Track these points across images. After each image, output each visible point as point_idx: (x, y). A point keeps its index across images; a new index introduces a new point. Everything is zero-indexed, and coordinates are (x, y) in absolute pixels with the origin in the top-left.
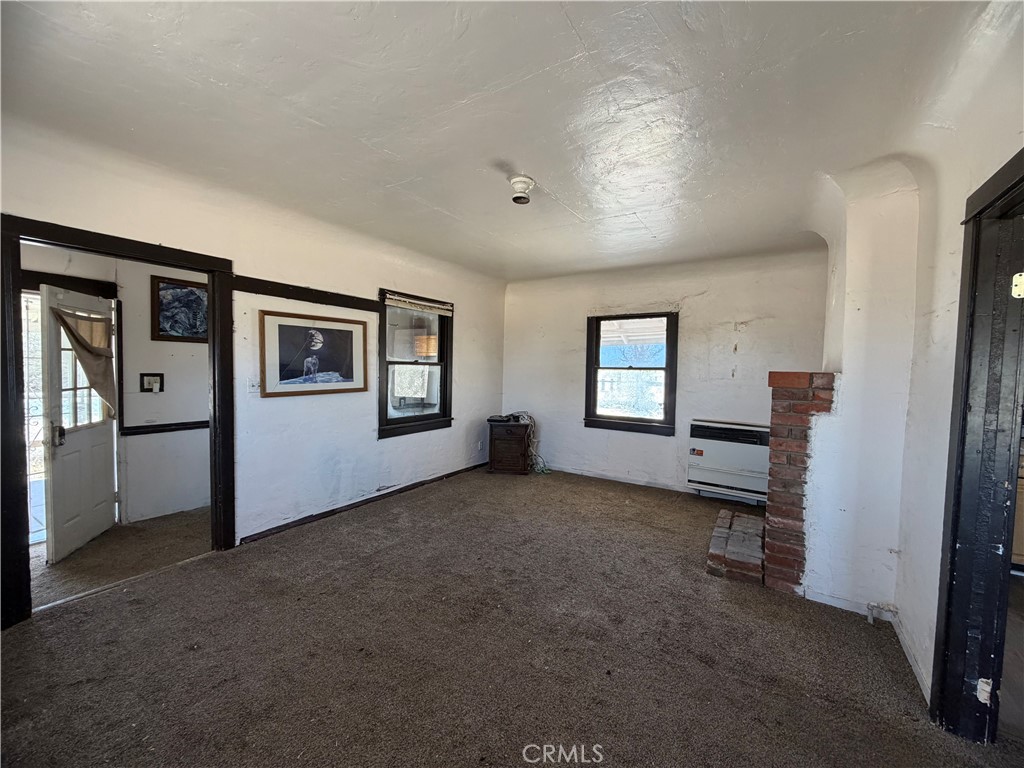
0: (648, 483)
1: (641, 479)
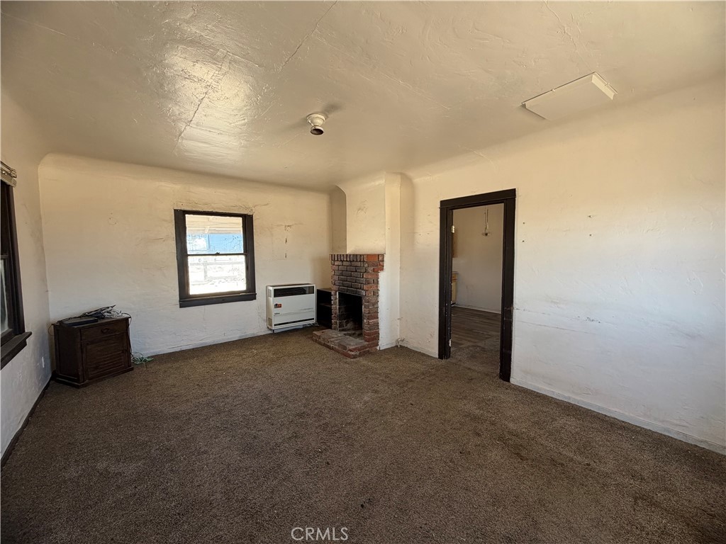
0: (240, 337)
1: (235, 336)
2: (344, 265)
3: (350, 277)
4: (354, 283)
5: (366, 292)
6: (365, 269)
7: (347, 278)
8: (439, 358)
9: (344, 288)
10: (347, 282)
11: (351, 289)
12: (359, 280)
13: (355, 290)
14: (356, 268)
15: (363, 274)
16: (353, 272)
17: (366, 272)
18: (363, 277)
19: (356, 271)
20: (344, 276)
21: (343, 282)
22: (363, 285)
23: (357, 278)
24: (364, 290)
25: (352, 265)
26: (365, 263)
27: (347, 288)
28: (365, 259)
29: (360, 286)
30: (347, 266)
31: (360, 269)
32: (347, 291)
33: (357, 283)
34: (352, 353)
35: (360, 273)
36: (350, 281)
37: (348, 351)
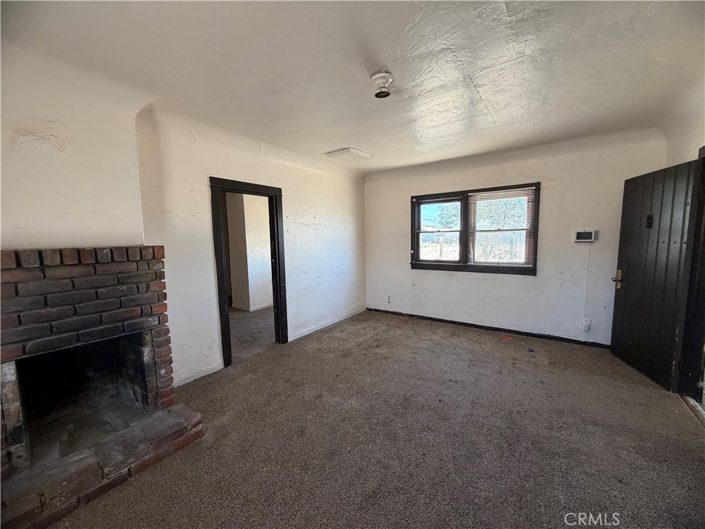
2: (59, 277)
3: (94, 300)
4: (111, 312)
5: (159, 317)
6: (156, 273)
7: (74, 307)
8: (225, 367)
9: (58, 336)
10: (75, 318)
11: (97, 329)
12: (134, 300)
13: (121, 324)
14: (120, 276)
15: (148, 285)
16: (107, 286)
17: (156, 278)
18: (147, 290)
19: (120, 282)
20: (53, 307)
21: (53, 323)
22: (148, 306)
23: (122, 299)
24: (155, 315)
25: (98, 273)
26: (155, 261)
27: (75, 333)
28: (156, 256)
29: (140, 311)
30: (72, 278)
31: (136, 275)
32: (78, 341)
33: (126, 308)
34: (201, 426)
35: (135, 286)
36: (94, 311)
37: (191, 430)
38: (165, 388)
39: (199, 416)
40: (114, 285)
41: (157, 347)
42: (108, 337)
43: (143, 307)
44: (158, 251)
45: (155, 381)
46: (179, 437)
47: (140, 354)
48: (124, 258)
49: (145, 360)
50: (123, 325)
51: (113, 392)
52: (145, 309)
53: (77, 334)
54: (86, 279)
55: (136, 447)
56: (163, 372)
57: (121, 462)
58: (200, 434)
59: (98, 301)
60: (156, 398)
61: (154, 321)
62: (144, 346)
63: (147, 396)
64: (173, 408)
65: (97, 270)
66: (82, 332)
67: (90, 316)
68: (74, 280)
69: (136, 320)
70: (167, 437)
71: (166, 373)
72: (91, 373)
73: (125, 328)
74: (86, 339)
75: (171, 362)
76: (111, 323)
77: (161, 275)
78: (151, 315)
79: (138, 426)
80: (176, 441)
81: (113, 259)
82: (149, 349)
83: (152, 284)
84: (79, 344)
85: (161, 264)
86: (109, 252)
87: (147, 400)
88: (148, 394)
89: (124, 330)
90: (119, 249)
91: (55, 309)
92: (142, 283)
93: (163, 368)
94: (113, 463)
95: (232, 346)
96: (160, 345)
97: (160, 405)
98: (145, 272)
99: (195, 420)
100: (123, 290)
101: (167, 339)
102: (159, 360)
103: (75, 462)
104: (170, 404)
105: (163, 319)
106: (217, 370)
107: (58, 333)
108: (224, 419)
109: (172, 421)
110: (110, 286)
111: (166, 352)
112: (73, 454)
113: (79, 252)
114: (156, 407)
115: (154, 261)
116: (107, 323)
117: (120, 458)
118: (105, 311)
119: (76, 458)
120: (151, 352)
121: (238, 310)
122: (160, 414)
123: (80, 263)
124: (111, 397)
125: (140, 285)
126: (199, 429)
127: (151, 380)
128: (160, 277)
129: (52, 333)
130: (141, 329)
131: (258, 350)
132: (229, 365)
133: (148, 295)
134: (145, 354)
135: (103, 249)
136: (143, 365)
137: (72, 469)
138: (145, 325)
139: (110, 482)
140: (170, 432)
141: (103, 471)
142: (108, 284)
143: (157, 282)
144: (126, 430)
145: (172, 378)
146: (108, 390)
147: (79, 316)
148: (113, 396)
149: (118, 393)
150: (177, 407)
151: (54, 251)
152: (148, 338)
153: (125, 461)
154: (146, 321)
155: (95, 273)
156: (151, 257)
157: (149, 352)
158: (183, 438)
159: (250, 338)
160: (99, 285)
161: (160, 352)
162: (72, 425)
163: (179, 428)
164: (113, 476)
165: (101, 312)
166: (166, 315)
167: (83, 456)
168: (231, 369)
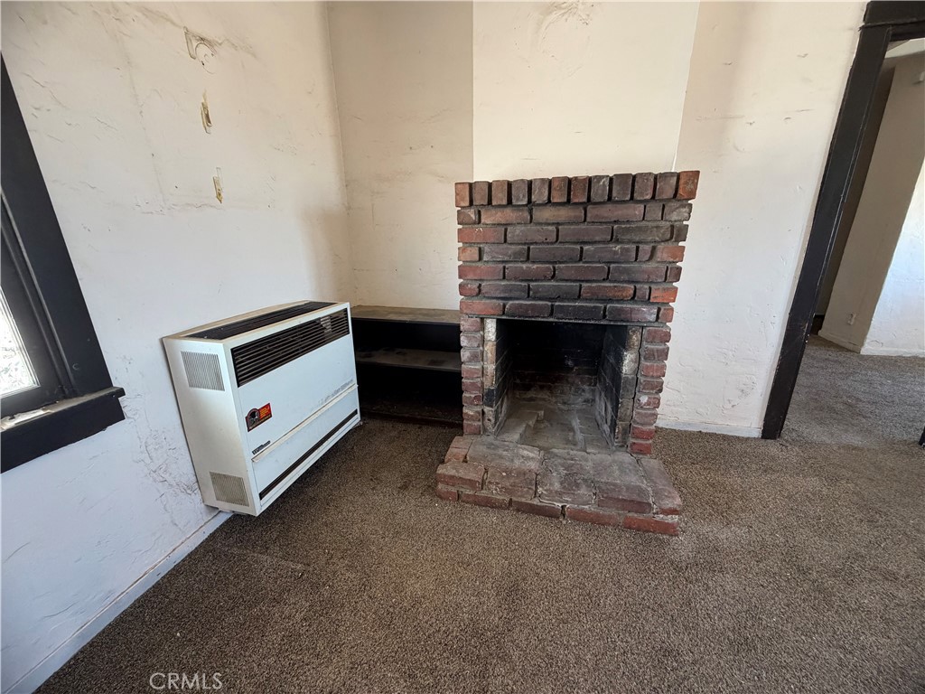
2: (544, 221)
3: (576, 262)
4: (594, 285)
5: (659, 310)
6: (672, 227)
7: (554, 268)
8: (763, 437)
9: (533, 302)
10: (553, 283)
11: (572, 304)
12: (626, 271)
13: (602, 305)
14: (615, 227)
15: (654, 249)
16: (595, 242)
17: (671, 238)
18: (651, 258)
19: (613, 239)
20: (534, 262)
21: (532, 284)
22: (646, 286)
23: (612, 266)
24: (653, 303)
25: (588, 220)
26: (678, 204)
27: (550, 304)
28: (680, 192)
29: (632, 292)
30: (558, 224)
31: (639, 229)
32: (551, 315)
33: (615, 281)
34: (676, 518)
35: (634, 246)
36: (573, 278)
37: (657, 513)
38: (642, 425)
39: (678, 501)
40: (603, 242)
41: (645, 359)
42: (584, 320)
43: (638, 286)
44: (686, 183)
45: (630, 407)
46: (636, 512)
47: (620, 360)
48: (625, 194)
49: (624, 371)
50: (605, 308)
51: (588, 395)
52: (640, 289)
53: (552, 306)
54: (572, 227)
55: (578, 486)
56: (644, 399)
57: (556, 492)
58: (670, 530)
59: (581, 264)
60: (626, 432)
61: (648, 313)
62: (627, 350)
63: (616, 424)
64: (645, 460)
65: (589, 215)
66: (557, 304)
67: (568, 284)
68: (560, 227)
69: (624, 306)
70: (618, 500)
71: (648, 403)
72: (570, 363)
73: (607, 313)
74: (560, 316)
75: (661, 391)
76: (591, 300)
77: (679, 233)
78: (648, 302)
79: (594, 457)
80: (630, 514)
81: (610, 198)
82: (632, 356)
83: (660, 246)
84: (551, 320)
85: (687, 209)
86: (607, 183)
87: (615, 430)
88: (618, 422)
89: (604, 316)
90: (622, 177)
91: (535, 266)
92: (646, 243)
93: (645, 394)
94: (548, 487)
95: (792, 406)
96: (650, 356)
97: (629, 443)
98: (655, 224)
99: (668, 504)
100: (615, 253)
101: (663, 350)
102: (642, 379)
103: (523, 457)
104: (643, 451)
105: (664, 314)
106: (745, 435)
107: (534, 299)
108: (725, 535)
109: (633, 480)
110: (599, 242)
111: (657, 370)
112: (526, 447)
113: (569, 183)
114: (623, 445)
115: (674, 204)
116: (586, 300)
117: (557, 486)
118: (587, 281)
119: (525, 452)
120: (635, 362)
121: (829, 344)
122: (625, 457)
123: (569, 201)
124: (585, 401)
125: (641, 246)
126: (670, 521)
127: (626, 402)
128: (678, 236)
129: (529, 296)
130: (628, 321)
131: (856, 440)
132: (774, 438)
133: (652, 265)
134: (626, 362)
135: (599, 178)
136: (620, 377)
137: (517, 463)
138: (635, 316)
139: (540, 506)
140: (624, 495)
141: (536, 488)
142: (597, 238)
143: (670, 244)
144: (579, 453)
145: (655, 415)
146: (584, 391)
147: (557, 281)
148: (586, 401)
149: (594, 400)
150: (652, 463)
151: (543, 180)
152: (635, 338)
153: (560, 494)
154: (638, 310)
155: (585, 220)
156: (670, 193)
157: (632, 361)
158: (641, 517)
159: (840, 406)
160: (586, 239)
161: (647, 367)
162: (543, 412)
163: (639, 500)
164: (546, 502)
165: (583, 281)
166: (672, 309)
167: (531, 455)
168: (773, 447)
